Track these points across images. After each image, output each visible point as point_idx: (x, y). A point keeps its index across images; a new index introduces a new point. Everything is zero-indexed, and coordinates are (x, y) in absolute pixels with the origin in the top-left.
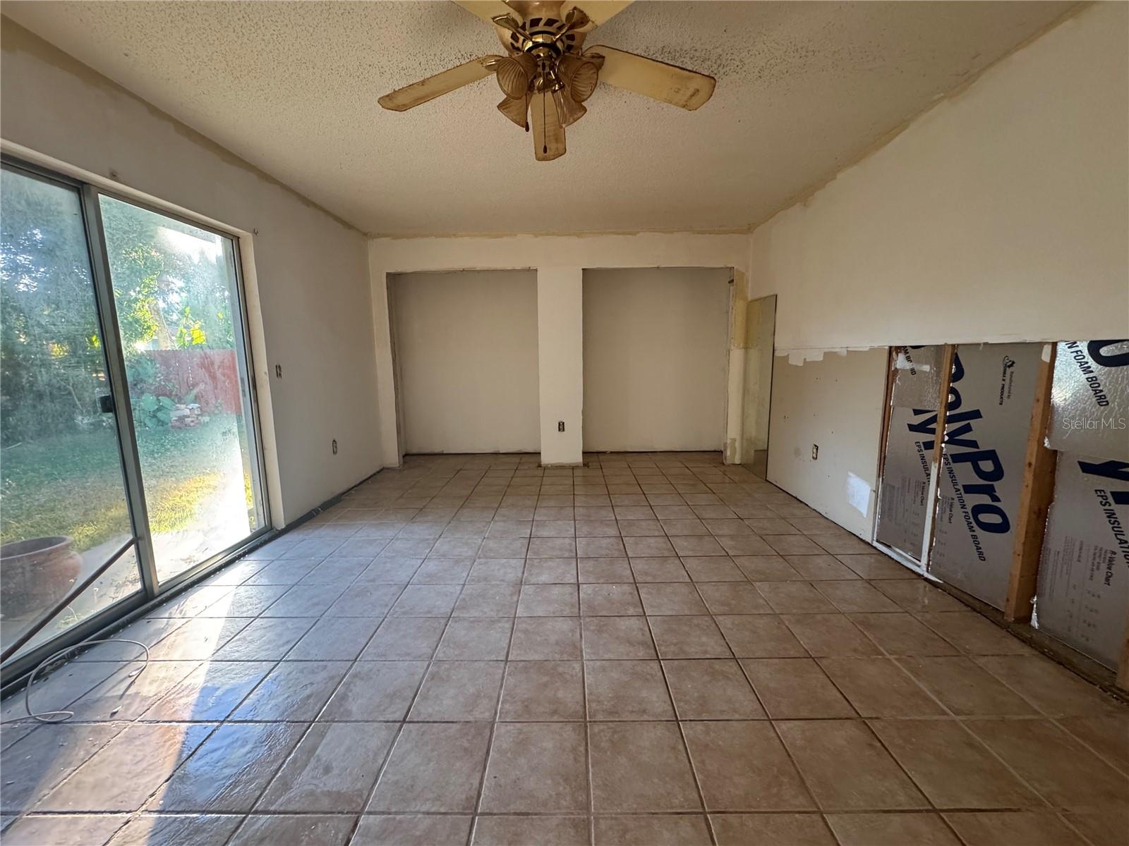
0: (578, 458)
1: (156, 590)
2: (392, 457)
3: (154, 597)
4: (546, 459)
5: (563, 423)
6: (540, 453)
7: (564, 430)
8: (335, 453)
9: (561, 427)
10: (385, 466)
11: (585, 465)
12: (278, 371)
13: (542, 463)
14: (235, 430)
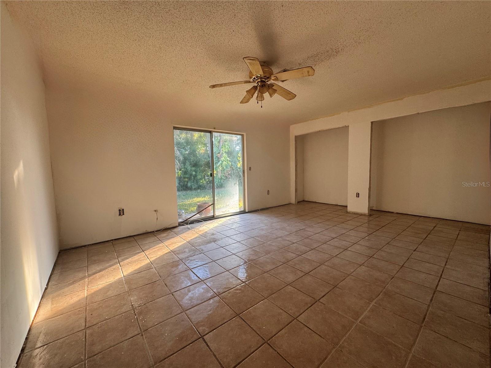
0: (365, 210)
1: (215, 216)
2: (293, 201)
3: (214, 217)
4: (350, 209)
5: (359, 194)
6: (347, 207)
7: (359, 197)
8: (268, 194)
9: (358, 195)
10: (291, 203)
11: (370, 215)
12: (250, 169)
13: (348, 211)
14: (238, 183)
